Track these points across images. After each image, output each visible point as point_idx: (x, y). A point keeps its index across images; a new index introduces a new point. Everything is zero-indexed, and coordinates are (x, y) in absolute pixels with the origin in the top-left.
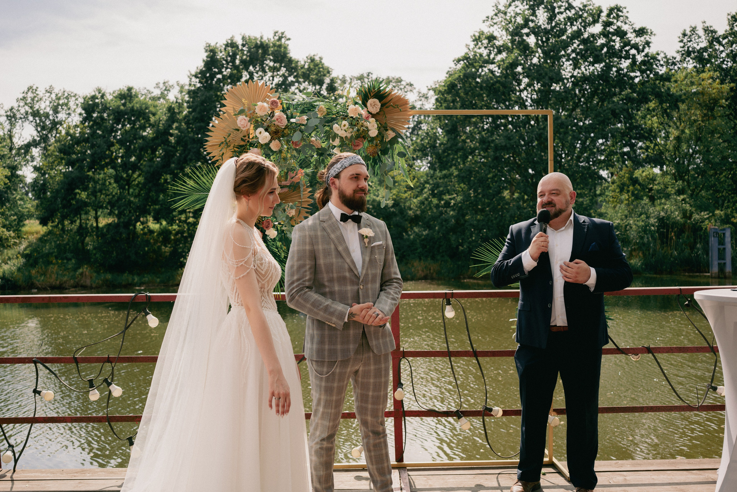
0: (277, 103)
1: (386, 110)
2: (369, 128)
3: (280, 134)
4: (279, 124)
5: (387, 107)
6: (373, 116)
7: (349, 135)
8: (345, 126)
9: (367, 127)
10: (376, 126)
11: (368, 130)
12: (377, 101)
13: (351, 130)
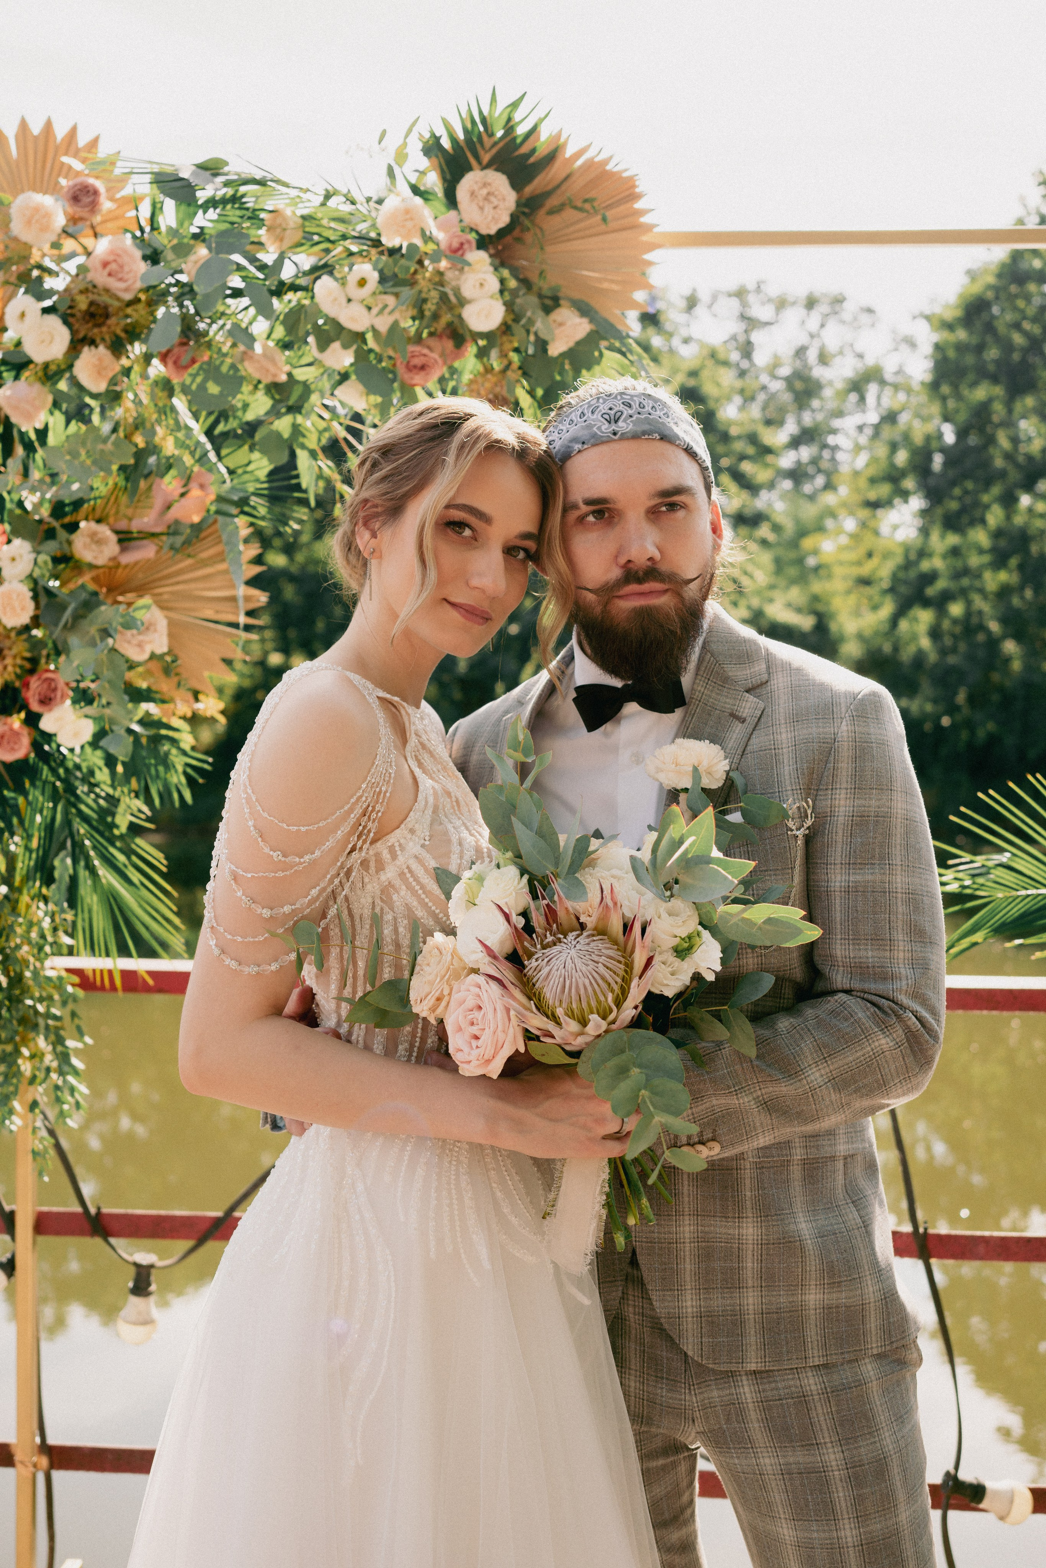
0: (96, 193)
1: (550, 223)
2: (467, 291)
3: (116, 325)
4: (115, 285)
5: (553, 212)
6: (483, 242)
7: (383, 324)
8: (362, 283)
9: (457, 292)
10: (494, 284)
11: (462, 302)
12: (499, 181)
13: (391, 300)
